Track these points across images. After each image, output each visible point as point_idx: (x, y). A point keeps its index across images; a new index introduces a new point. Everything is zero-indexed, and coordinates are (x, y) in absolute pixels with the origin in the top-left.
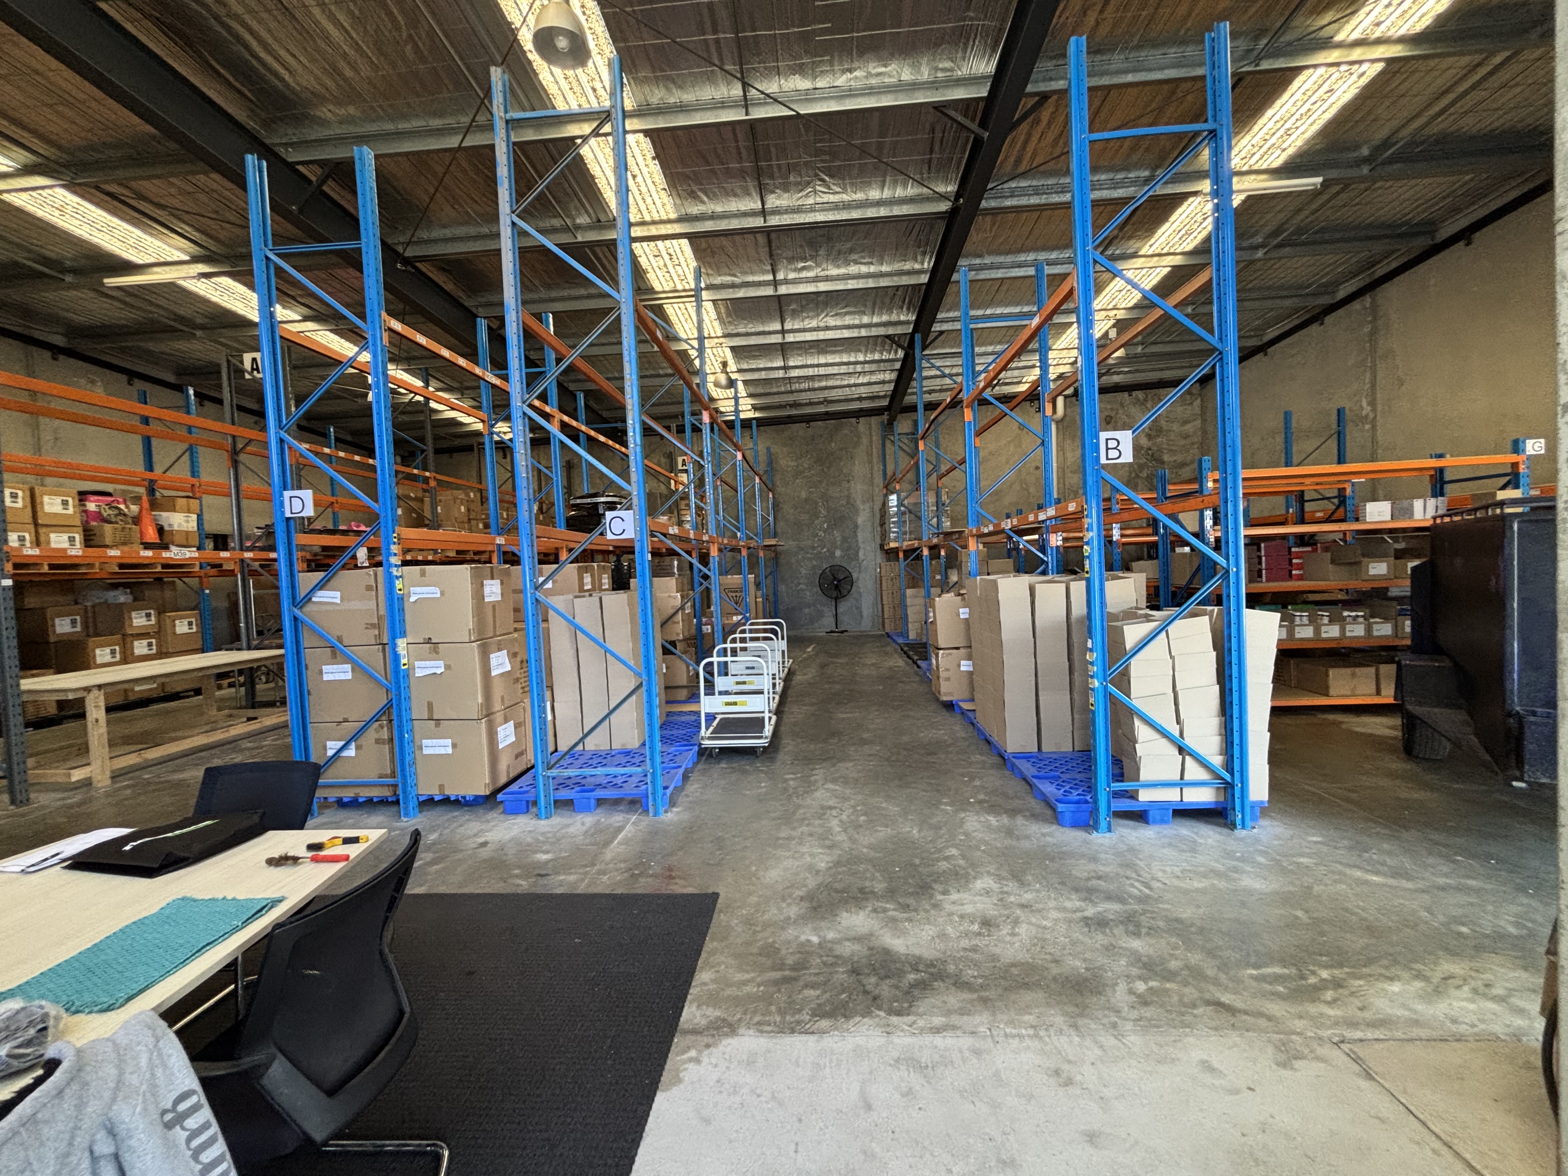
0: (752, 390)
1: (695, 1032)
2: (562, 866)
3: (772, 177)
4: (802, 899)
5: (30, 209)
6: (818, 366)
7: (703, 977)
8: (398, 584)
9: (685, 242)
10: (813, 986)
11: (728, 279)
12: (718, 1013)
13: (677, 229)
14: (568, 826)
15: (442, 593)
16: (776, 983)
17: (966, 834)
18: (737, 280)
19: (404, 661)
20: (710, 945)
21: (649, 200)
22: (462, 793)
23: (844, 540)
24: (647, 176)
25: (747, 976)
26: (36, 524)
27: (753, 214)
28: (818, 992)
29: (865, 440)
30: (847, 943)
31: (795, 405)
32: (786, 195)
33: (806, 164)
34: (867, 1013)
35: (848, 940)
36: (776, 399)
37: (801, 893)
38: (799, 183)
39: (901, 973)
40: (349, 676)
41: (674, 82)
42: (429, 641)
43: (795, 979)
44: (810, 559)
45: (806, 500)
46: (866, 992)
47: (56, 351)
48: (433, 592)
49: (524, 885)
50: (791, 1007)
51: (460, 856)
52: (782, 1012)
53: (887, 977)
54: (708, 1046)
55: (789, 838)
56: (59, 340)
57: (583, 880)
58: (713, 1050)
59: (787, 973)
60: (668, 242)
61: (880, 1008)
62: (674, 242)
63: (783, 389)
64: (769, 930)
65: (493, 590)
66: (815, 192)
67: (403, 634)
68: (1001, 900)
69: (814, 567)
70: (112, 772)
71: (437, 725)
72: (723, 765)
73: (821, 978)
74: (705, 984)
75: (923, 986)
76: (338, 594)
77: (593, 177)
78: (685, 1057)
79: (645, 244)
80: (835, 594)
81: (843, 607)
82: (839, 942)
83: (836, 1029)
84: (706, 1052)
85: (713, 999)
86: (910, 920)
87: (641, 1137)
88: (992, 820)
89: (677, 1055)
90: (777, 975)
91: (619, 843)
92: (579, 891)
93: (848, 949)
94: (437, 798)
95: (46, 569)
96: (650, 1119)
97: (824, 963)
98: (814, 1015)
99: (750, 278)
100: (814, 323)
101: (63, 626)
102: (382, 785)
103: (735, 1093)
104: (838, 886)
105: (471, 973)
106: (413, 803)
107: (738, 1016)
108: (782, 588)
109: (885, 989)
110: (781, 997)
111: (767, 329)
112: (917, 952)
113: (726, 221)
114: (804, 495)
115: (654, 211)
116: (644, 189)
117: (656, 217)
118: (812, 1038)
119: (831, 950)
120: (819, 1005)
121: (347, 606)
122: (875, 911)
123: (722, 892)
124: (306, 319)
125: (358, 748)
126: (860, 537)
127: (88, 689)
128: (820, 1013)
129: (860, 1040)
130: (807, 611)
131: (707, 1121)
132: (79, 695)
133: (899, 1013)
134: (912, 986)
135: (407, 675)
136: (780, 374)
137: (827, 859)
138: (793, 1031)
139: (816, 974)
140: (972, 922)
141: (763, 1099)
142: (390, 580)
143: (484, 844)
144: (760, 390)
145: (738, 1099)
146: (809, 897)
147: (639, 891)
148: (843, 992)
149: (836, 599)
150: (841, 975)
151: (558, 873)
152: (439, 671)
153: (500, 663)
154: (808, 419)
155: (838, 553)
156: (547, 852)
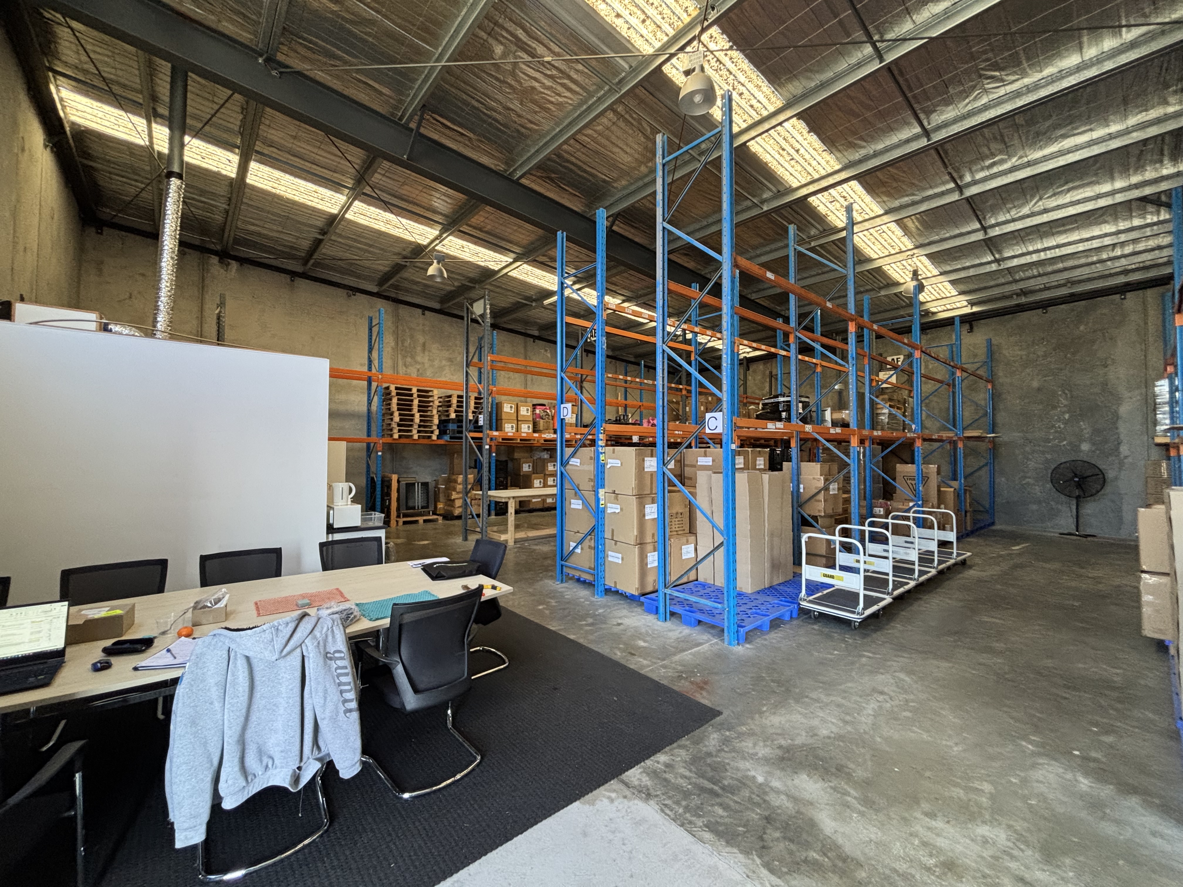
0: (963, 287)
1: (627, 785)
2: (645, 653)
3: (928, 99)
4: (780, 747)
5: (519, 277)
6: (1045, 250)
7: (662, 758)
8: (602, 457)
9: (854, 184)
10: (726, 807)
11: (906, 200)
12: (649, 783)
13: (843, 175)
14: (670, 631)
15: (622, 464)
16: (703, 790)
17: (1025, 781)
18: (917, 198)
19: (602, 502)
20: (684, 741)
21: (814, 163)
22: (625, 590)
23: (1097, 431)
24: (808, 147)
25: (687, 773)
26: (518, 420)
27: (916, 138)
28: (725, 814)
29: (1135, 317)
30: (783, 797)
31: (1024, 293)
32: (951, 107)
33: (966, 72)
34: (747, 853)
35: (788, 795)
36: (996, 291)
37: (783, 742)
38: (964, 91)
39: (807, 845)
40: (580, 507)
41: (811, 71)
42: (614, 492)
43: (717, 795)
44: (1043, 453)
45: (1039, 389)
46: (761, 838)
47: (535, 338)
48: (617, 463)
49: (618, 655)
50: (697, 811)
51: (603, 626)
52: (687, 809)
53: (792, 841)
54: (625, 797)
55: (817, 700)
56: (536, 333)
57: (649, 666)
58: (625, 800)
59: (716, 788)
60: (839, 188)
61: (760, 857)
62: (845, 186)
63: (1003, 280)
64: (733, 754)
65: (651, 464)
66: (986, 91)
67: (603, 486)
68: (996, 858)
69: (1047, 461)
70: (515, 539)
71: (616, 544)
72: (816, 627)
73: (737, 807)
74: (658, 762)
75: (816, 867)
76: (579, 461)
77: (766, 164)
78: (607, 794)
79: (819, 196)
80: (1077, 492)
81: (1090, 508)
82: (778, 792)
83: (712, 845)
84: (621, 800)
85: (654, 774)
86: (862, 814)
87: (550, 815)
88: (1084, 783)
89: (605, 790)
90: (708, 785)
91: (690, 654)
92: (642, 672)
93: (779, 801)
94: (613, 589)
95: (519, 441)
96: (562, 811)
97: (750, 799)
98: (706, 826)
99: (930, 192)
100: (1025, 210)
101: (526, 468)
102: (589, 573)
103: (613, 832)
104: (821, 753)
105: (555, 689)
106: (601, 588)
107: (658, 793)
108: (1001, 480)
109: (780, 848)
110: (696, 801)
111: (964, 230)
112: (840, 841)
113: (888, 154)
114: (1035, 384)
115: (821, 169)
116: (807, 156)
117: (823, 173)
118: (690, 838)
119: (766, 793)
120: (717, 822)
121: (581, 468)
122: (834, 789)
123: (726, 713)
124: (624, 301)
125: (582, 549)
126: (1123, 428)
127: (509, 498)
128: (711, 827)
129: (722, 865)
130: (1034, 507)
131: (585, 834)
132: (506, 500)
133: (772, 871)
134: (806, 861)
135: (604, 511)
136: (994, 267)
137: (835, 729)
138: (682, 825)
139: (736, 802)
140: (931, 855)
141: (624, 847)
142: (598, 454)
143: (619, 624)
144: (972, 287)
145: (611, 837)
146: (788, 750)
147: (675, 688)
148: (744, 826)
149: (1078, 498)
150: (754, 816)
151: (640, 656)
152: (618, 511)
153: (652, 511)
154: (1045, 305)
155: (1085, 447)
156: (645, 641)
